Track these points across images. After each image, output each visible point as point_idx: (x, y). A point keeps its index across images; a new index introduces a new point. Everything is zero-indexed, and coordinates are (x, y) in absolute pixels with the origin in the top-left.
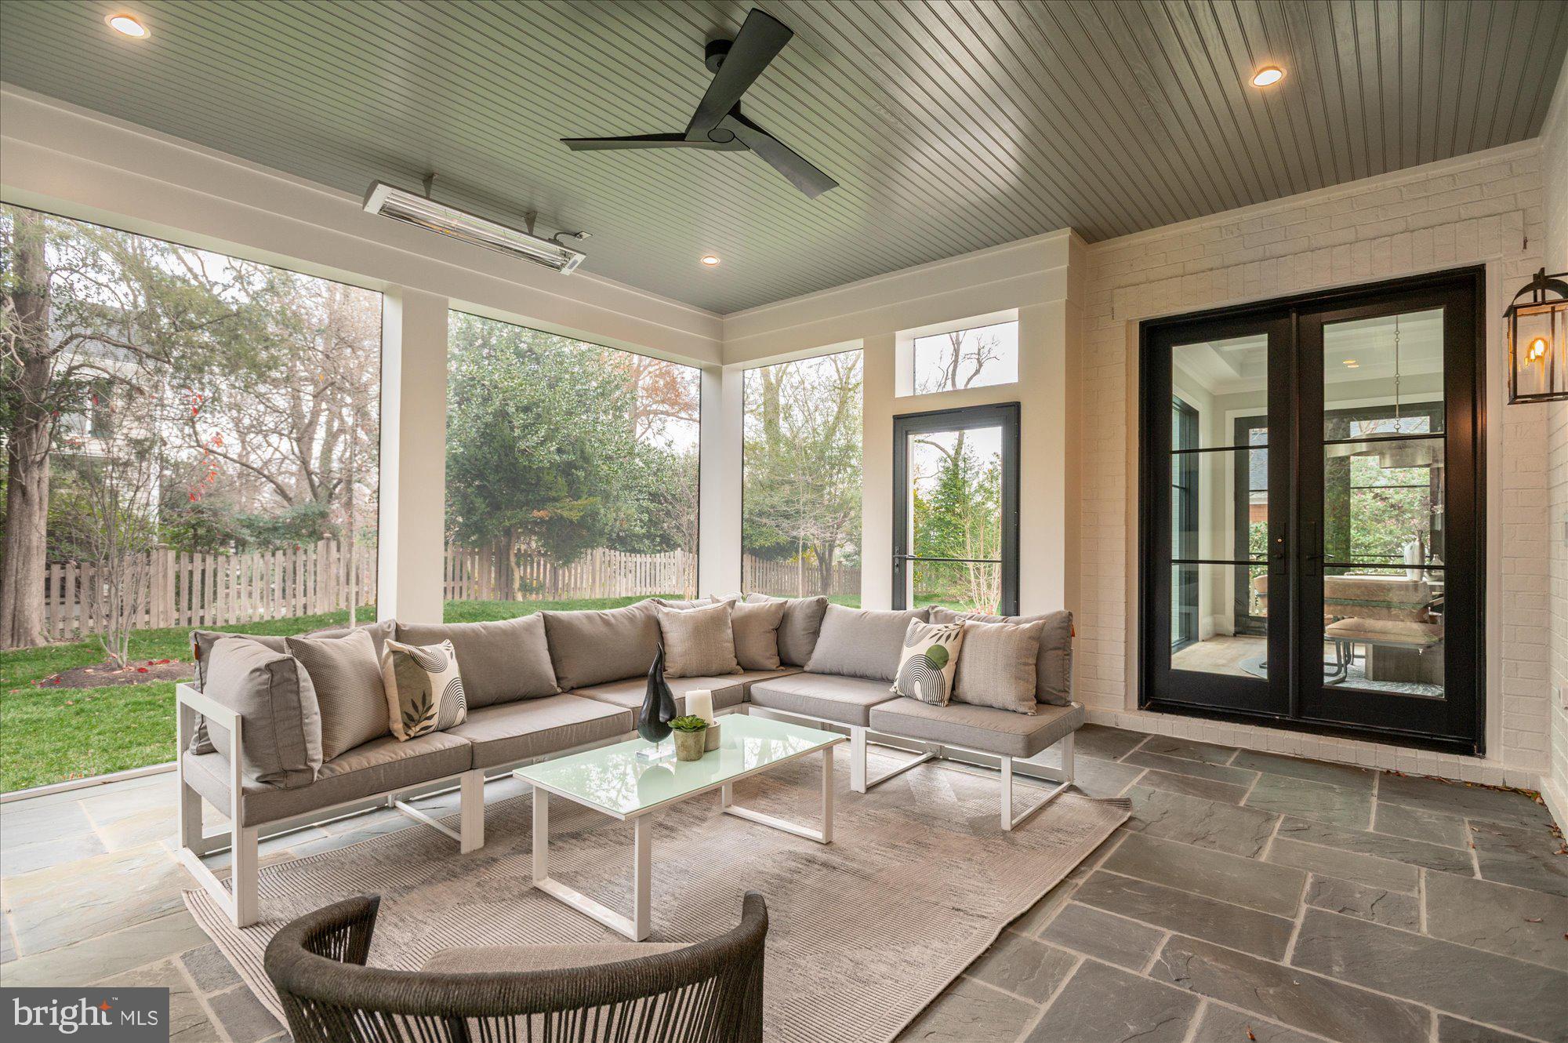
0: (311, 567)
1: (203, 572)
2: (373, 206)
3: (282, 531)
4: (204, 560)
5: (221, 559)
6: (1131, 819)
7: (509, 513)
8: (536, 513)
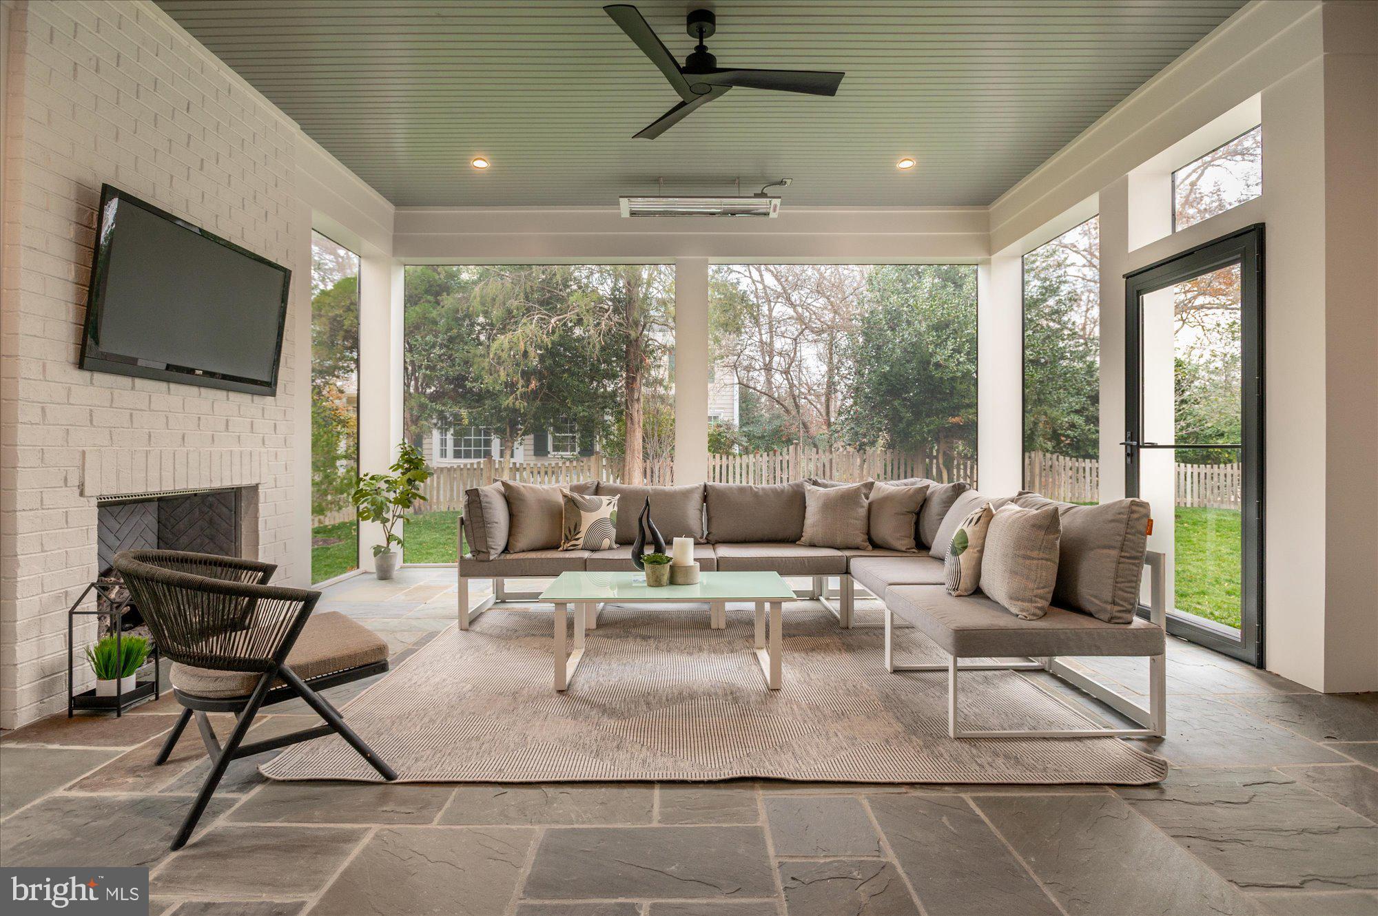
0: (785, 465)
1: (721, 466)
2: (625, 214)
3: (767, 438)
4: (728, 458)
5: (731, 457)
6: (1155, 784)
7: (928, 420)
8: (952, 420)
